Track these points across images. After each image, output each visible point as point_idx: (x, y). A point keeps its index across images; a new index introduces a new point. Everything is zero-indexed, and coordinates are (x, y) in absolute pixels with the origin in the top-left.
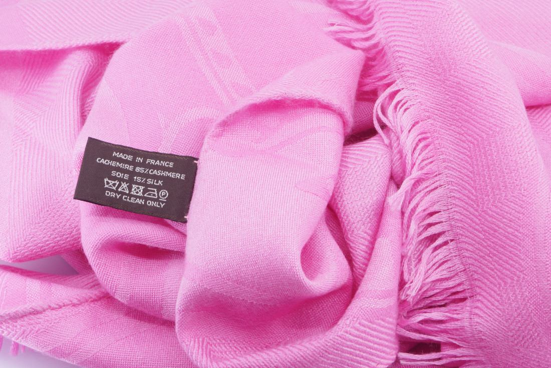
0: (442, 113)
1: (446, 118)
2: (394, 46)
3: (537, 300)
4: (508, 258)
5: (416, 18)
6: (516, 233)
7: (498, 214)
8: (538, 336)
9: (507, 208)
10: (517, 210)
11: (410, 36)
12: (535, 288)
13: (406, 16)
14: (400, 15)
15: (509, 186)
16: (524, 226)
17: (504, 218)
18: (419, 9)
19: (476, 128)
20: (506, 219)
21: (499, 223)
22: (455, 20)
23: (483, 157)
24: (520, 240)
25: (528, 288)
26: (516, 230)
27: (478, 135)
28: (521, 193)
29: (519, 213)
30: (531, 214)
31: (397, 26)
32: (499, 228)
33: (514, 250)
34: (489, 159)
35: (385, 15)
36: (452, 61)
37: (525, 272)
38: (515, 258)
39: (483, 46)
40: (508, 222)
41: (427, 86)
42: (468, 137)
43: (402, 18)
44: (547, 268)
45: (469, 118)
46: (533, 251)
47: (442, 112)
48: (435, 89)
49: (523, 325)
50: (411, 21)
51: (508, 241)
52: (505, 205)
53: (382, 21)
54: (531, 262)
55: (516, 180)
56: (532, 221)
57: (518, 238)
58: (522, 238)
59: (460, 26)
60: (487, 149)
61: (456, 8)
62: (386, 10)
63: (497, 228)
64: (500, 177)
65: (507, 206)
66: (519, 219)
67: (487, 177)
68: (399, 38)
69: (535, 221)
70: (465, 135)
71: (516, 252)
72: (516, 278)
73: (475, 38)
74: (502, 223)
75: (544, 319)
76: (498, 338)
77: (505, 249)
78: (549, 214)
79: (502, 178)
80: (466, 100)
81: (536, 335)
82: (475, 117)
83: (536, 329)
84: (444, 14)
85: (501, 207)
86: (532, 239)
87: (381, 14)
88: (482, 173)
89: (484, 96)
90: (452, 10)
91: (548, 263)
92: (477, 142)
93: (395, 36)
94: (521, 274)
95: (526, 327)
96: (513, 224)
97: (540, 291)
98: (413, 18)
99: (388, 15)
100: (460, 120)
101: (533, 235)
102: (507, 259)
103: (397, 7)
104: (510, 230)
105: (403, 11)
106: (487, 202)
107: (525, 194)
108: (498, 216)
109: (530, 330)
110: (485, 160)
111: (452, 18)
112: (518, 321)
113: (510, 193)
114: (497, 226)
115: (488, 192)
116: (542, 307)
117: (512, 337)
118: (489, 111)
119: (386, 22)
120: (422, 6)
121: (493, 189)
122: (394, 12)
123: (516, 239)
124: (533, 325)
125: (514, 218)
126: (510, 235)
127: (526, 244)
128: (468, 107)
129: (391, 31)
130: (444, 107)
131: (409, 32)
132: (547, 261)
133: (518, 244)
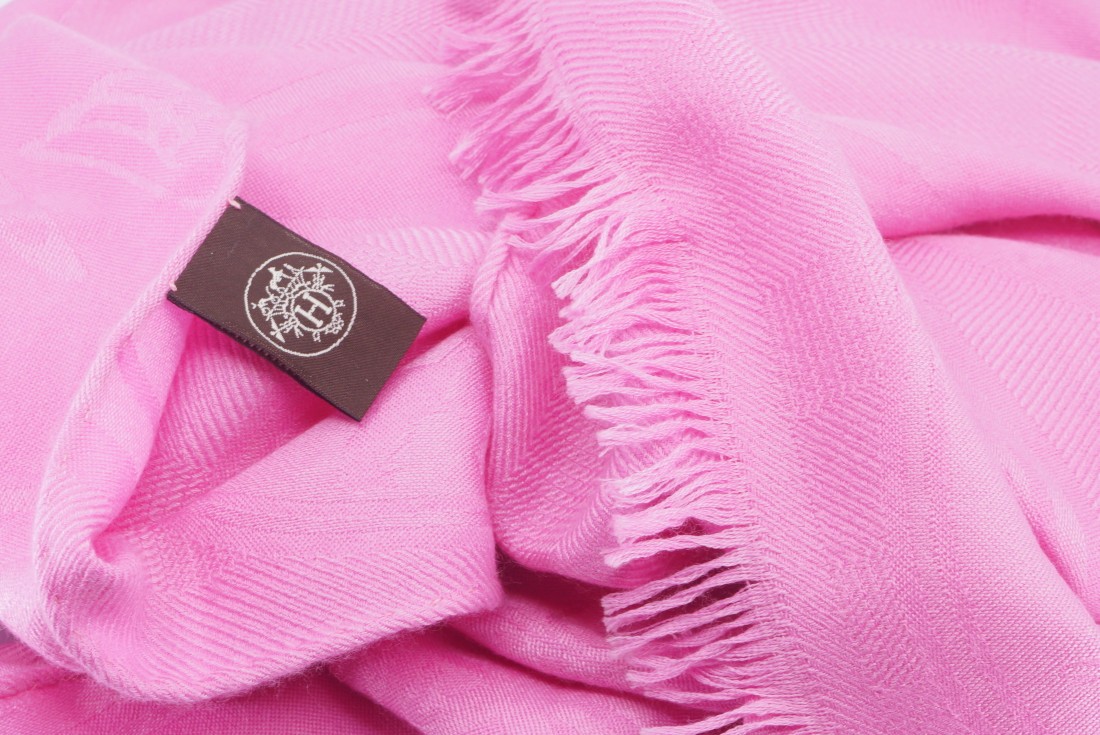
0: (710, 230)
1: (717, 240)
2: (593, 113)
3: (914, 593)
4: (854, 512)
5: (631, 55)
6: (871, 462)
7: (835, 426)
8: (917, 662)
9: (851, 413)
10: (871, 416)
11: (623, 90)
12: (909, 570)
13: (611, 53)
14: (599, 53)
15: (851, 368)
16: (885, 447)
17: (846, 432)
18: (637, 38)
19: (777, 257)
20: (851, 434)
21: (838, 443)
22: (706, 50)
23: (797, 314)
24: (879, 475)
25: (894, 570)
26: (870, 456)
27: (781, 271)
28: (875, 382)
29: (873, 420)
30: (897, 423)
31: (595, 75)
32: (837, 452)
33: (866, 496)
34: (809, 316)
35: (568, 57)
36: (714, 130)
37: (888, 539)
38: (868, 513)
39: (767, 91)
40: (855, 440)
41: (681, 179)
42: (759, 276)
43: (603, 58)
44: (931, 530)
45: (761, 238)
46: (904, 496)
47: (709, 227)
48: (696, 184)
49: (888, 642)
50: (621, 62)
51: (855, 479)
52: (848, 408)
53: (564, 69)
54: (901, 518)
55: (862, 356)
56: (900, 437)
57: (873, 472)
58: (883, 471)
59: (718, 59)
60: (802, 298)
61: (706, 26)
62: (571, 46)
63: (833, 454)
64: (834, 352)
65: (852, 409)
66: (874, 435)
67: (808, 352)
68: (599, 98)
69: (904, 438)
70: (752, 271)
71: (871, 500)
72: (869, 552)
73: (750, 78)
74: (844, 442)
75: (929, 629)
76: (840, 669)
77: (847, 496)
78: (931, 421)
79: (837, 355)
80: (753, 205)
81: (914, 660)
82: (772, 237)
83: (914, 649)
84: (684, 42)
85: (839, 410)
86: (902, 472)
87: (560, 55)
88: (796, 345)
89: (781, 196)
90: (699, 31)
91: (934, 519)
92: (780, 285)
93: (591, 93)
94: (880, 544)
95: (893, 647)
96: (864, 444)
97: (919, 575)
98: (624, 56)
99: (576, 55)
100: (743, 244)
101: (903, 465)
102: (852, 514)
103: (594, 39)
104: (859, 457)
105: (605, 45)
106: (811, 402)
107: (882, 383)
108: (835, 429)
109: (901, 652)
110: (801, 320)
111: (701, 46)
112: (877, 635)
113: (855, 382)
114: (833, 449)
115: (812, 381)
116: (925, 607)
117: (867, 665)
118: (794, 224)
119: (572, 70)
120: (641, 31)
121: (822, 376)
122: (588, 49)
123: (869, 473)
124: (908, 641)
125: (865, 433)
126: (858, 467)
127: (889, 484)
128: (758, 218)
129: (583, 85)
130: (714, 218)
131: (618, 84)
132: (932, 516)
133: (874, 485)
